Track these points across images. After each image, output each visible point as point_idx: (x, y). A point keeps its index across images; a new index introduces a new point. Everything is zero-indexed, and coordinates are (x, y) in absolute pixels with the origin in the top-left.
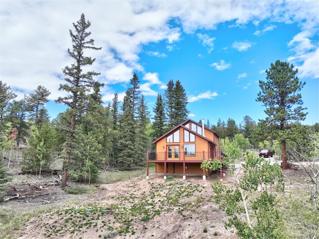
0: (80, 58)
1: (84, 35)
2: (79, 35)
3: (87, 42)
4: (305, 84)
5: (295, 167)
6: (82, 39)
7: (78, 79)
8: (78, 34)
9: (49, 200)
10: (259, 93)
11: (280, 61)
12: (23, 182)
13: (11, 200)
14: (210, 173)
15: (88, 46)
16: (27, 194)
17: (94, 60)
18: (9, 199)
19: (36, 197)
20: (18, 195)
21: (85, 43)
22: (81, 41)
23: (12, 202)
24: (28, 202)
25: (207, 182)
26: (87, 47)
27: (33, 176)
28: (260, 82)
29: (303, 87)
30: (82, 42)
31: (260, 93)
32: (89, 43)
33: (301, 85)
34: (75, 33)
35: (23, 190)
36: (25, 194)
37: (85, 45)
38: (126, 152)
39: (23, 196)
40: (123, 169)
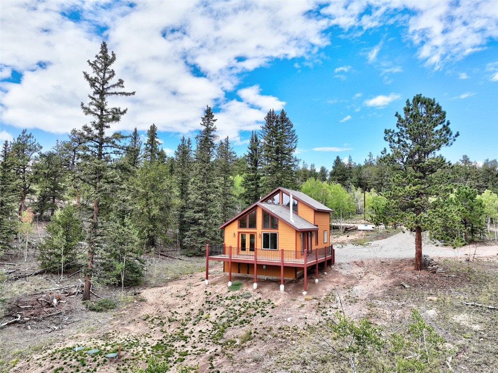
0: (102, 113)
1: (107, 75)
2: (99, 78)
3: (113, 86)
4: (457, 135)
5: (434, 267)
6: (105, 82)
7: (101, 144)
8: (96, 76)
9: (57, 325)
10: (383, 149)
11: (422, 96)
12: (35, 290)
13: (9, 324)
14: (297, 277)
15: (114, 92)
16: (32, 315)
17: (125, 112)
18: (7, 323)
19: (44, 318)
20: (20, 316)
21: (108, 88)
22: (103, 85)
23: (11, 328)
24: (29, 328)
25: (285, 295)
26: (112, 93)
27: (55, 276)
28: (386, 132)
29: (454, 140)
30: (105, 87)
31: (385, 150)
32: (116, 87)
33: (452, 137)
34: (93, 75)
35: (29, 306)
36: (29, 314)
37: (109, 91)
38: (196, 230)
39: (25, 319)
40: (192, 255)
